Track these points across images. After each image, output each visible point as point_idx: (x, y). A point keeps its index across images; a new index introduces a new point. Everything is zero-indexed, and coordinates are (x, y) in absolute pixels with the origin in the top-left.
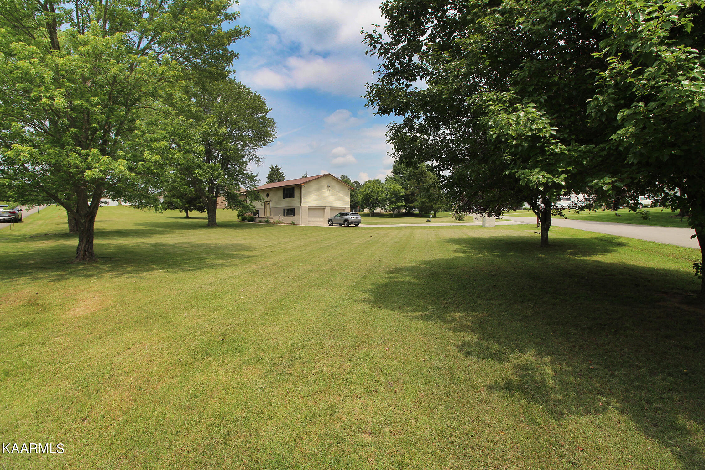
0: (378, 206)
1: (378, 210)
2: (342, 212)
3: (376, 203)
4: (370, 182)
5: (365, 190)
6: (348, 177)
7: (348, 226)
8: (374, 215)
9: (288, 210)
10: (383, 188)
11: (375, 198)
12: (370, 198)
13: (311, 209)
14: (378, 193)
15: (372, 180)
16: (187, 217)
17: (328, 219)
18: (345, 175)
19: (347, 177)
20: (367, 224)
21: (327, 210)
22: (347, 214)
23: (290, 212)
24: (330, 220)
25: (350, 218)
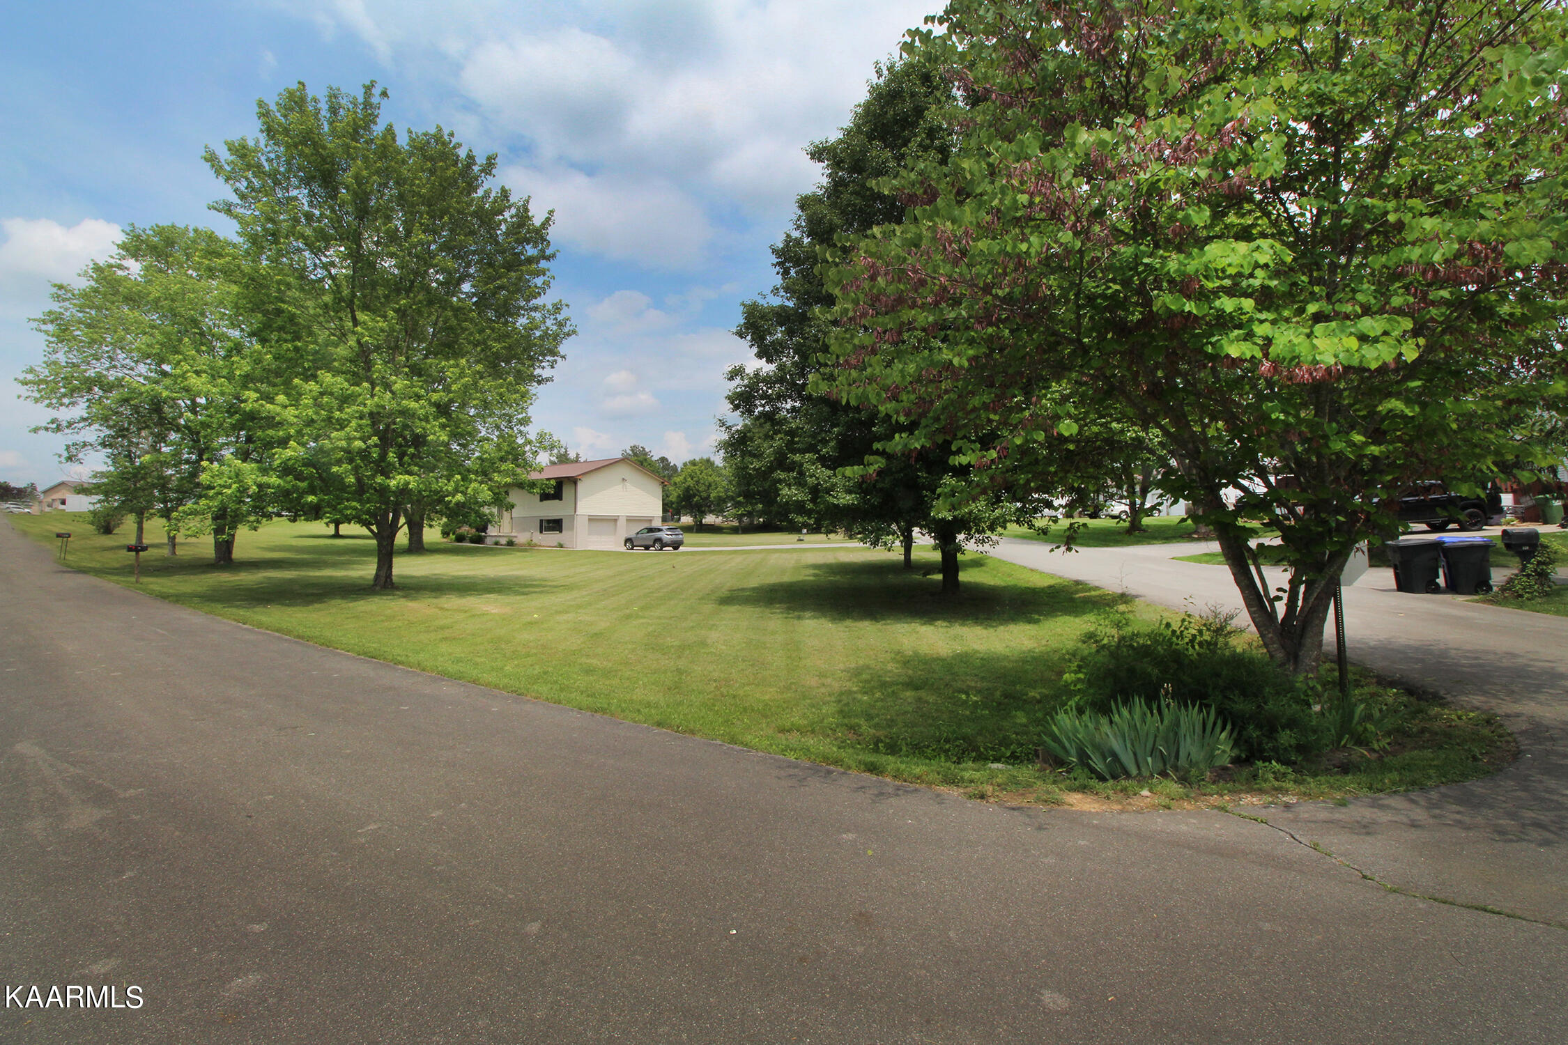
0: (711, 512)
1: (710, 519)
2: (647, 525)
3: (706, 506)
4: (693, 463)
5: (685, 479)
6: (647, 450)
7: (661, 550)
8: (701, 528)
9: (549, 521)
10: (720, 475)
11: (704, 494)
12: (694, 495)
13: (593, 519)
14: (710, 485)
15: (697, 459)
16: (337, 535)
17: (624, 539)
18: (640, 444)
19: (644, 449)
20: (694, 544)
21: (622, 522)
22: (659, 530)
23: (555, 525)
24: (628, 540)
25: (666, 536)
